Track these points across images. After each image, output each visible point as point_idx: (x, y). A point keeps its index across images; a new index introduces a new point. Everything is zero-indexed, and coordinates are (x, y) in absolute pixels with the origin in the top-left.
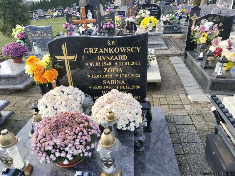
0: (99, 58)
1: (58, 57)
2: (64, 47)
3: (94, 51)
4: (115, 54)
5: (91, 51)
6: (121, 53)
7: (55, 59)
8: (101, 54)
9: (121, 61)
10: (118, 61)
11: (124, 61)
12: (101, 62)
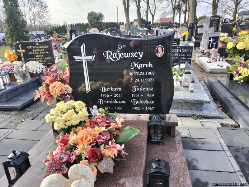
0: (34, 51)
1: (18, 50)
2: (20, 46)
3: (31, 47)
4: (39, 49)
5: (30, 47)
6: (41, 48)
7: (17, 51)
8: (34, 49)
9: (42, 52)
10: (41, 52)
11: (43, 52)
12: (35, 52)
